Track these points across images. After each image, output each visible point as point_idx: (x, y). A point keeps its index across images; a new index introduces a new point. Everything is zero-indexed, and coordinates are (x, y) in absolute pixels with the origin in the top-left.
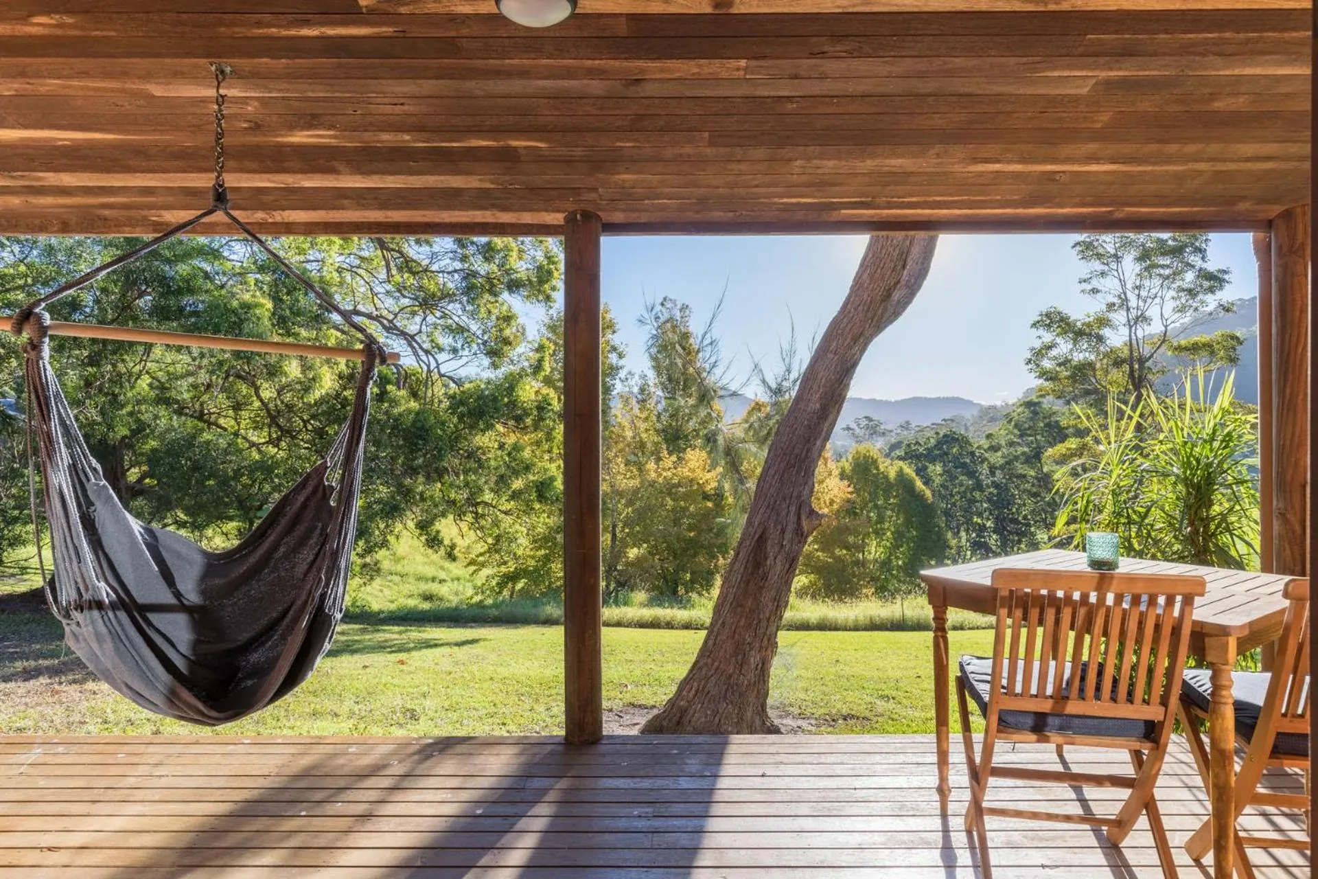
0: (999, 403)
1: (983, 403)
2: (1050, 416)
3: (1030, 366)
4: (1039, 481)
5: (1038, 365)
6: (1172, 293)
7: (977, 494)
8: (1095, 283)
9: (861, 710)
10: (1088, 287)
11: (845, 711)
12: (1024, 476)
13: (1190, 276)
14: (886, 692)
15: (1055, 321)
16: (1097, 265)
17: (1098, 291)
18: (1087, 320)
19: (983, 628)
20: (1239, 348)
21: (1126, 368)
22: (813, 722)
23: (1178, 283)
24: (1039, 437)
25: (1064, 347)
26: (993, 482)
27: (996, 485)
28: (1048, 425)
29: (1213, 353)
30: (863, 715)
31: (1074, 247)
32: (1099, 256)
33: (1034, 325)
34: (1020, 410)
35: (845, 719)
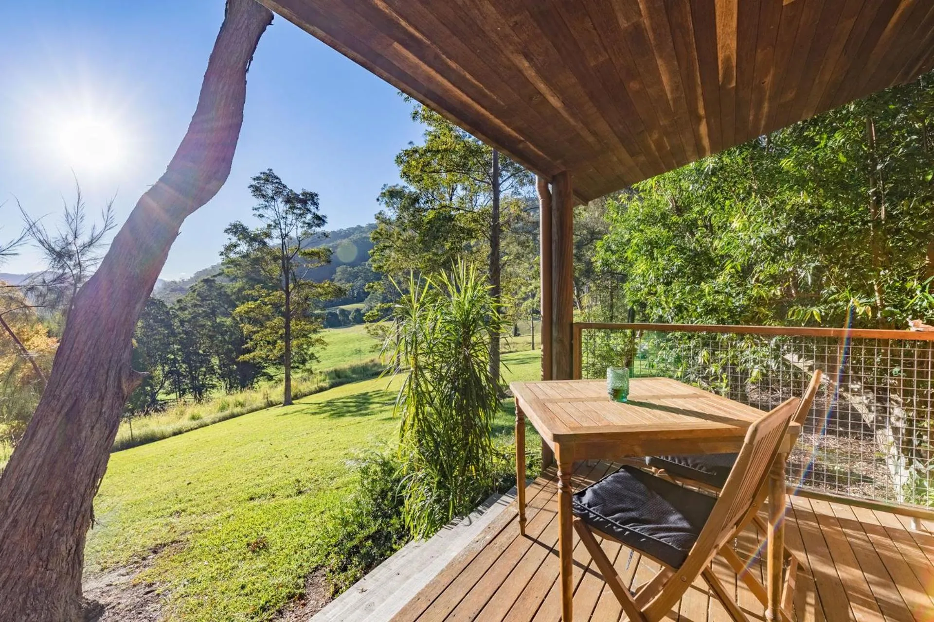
0: (177, 280)
1: (166, 280)
2: (221, 288)
3: (222, 257)
4: (214, 328)
5: (228, 257)
6: (300, 224)
7: (172, 339)
8: (261, 211)
9: (164, 535)
10: (258, 213)
11: (151, 544)
12: (204, 325)
13: (309, 216)
14: (173, 509)
15: (238, 230)
16: (261, 201)
17: (263, 216)
18: (257, 232)
19: (196, 429)
20: (332, 256)
21: (280, 261)
22: (123, 571)
23: (303, 219)
24: (213, 301)
25: (243, 247)
26: (183, 331)
27: (186, 332)
28: (220, 294)
29: (319, 258)
30: (170, 540)
31: (250, 187)
32: (264, 196)
33: (226, 231)
34: (201, 284)
35: (155, 552)
